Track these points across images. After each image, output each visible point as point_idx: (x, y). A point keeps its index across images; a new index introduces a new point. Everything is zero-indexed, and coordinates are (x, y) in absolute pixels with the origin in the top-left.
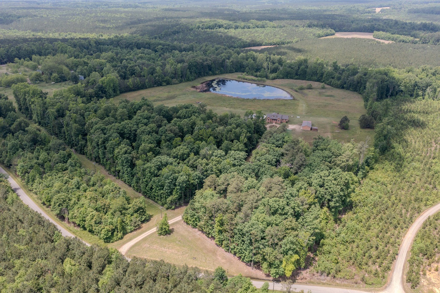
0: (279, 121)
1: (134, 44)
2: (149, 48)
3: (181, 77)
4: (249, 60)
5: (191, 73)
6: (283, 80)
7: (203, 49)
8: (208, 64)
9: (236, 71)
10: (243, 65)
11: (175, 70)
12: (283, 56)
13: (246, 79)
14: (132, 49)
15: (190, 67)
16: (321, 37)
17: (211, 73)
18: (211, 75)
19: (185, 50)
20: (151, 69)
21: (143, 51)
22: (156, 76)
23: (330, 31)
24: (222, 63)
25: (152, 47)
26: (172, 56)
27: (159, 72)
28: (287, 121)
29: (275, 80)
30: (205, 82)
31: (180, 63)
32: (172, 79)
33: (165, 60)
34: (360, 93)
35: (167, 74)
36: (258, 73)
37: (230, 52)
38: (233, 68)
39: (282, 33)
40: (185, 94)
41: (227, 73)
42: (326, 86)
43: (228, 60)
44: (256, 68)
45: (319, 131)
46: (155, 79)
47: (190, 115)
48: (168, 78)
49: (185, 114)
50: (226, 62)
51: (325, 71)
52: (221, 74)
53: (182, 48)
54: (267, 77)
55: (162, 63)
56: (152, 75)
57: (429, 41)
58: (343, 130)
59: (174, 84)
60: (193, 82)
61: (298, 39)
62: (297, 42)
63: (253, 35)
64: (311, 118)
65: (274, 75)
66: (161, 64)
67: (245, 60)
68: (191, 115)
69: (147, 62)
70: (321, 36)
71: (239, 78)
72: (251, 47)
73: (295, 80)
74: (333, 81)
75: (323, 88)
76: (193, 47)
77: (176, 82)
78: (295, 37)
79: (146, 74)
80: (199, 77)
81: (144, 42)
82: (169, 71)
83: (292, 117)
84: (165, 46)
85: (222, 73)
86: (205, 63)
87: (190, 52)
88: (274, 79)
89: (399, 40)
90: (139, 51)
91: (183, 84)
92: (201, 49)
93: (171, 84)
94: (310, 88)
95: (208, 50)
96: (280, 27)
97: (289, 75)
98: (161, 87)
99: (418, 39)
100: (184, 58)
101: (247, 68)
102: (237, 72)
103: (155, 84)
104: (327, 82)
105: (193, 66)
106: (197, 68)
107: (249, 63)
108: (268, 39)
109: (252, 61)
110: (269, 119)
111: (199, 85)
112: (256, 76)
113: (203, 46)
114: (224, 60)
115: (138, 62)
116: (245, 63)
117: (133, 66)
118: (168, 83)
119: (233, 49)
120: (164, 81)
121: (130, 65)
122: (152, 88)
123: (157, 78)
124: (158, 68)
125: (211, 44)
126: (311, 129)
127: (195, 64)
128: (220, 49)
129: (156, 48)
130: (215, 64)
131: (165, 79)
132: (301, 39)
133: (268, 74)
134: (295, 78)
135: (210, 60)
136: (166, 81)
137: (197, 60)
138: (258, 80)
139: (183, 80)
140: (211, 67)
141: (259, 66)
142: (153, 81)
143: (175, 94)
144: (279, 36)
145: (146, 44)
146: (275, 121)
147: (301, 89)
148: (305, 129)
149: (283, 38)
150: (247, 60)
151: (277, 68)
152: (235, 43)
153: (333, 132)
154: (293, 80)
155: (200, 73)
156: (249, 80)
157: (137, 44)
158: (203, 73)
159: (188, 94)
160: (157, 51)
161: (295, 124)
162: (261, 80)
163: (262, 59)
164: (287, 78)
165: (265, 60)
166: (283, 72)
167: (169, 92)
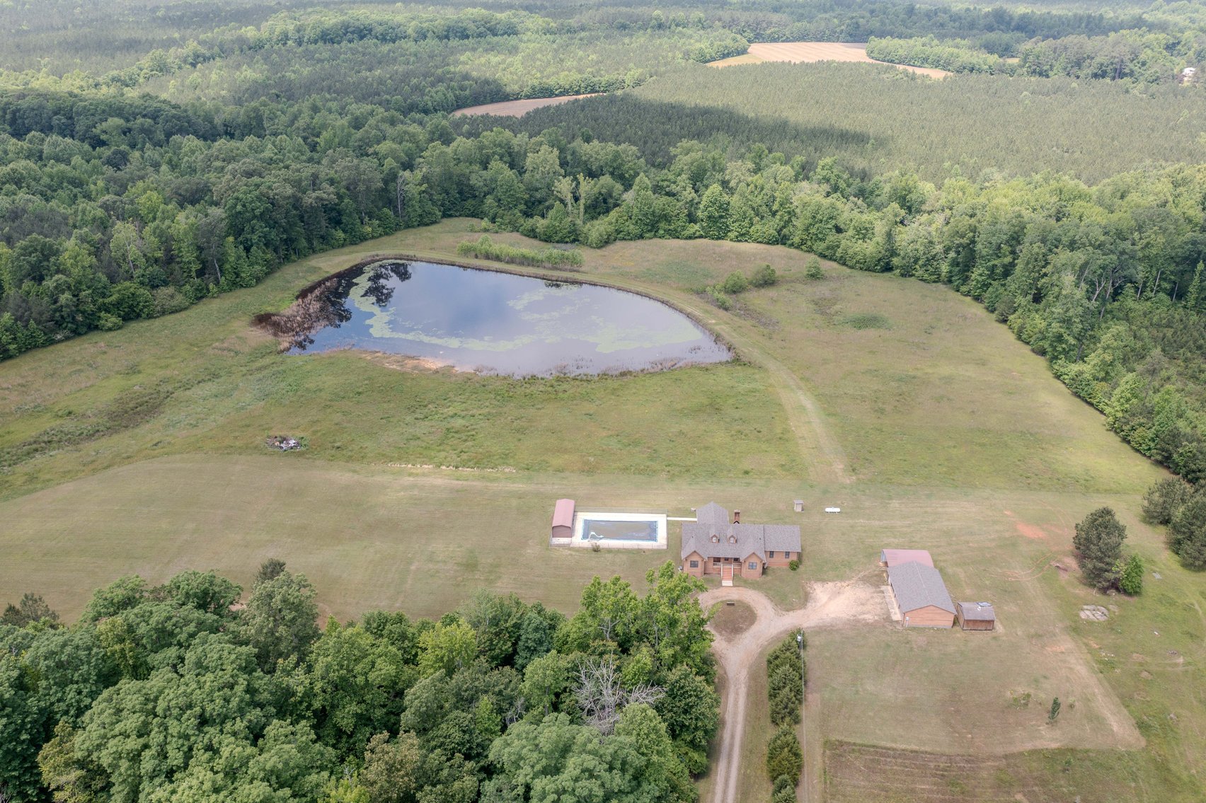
0: (752, 566)
2: (67, 130)
3: (200, 273)
4: (495, 164)
5: (247, 249)
6: (640, 243)
7: (301, 123)
8: (322, 199)
9: (446, 215)
10: (472, 188)
11: (168, 240)
12: (623, 146)
13: (498, 258)
15: (237, 226)
16: (709, 61)
17: (340, 234)
18: (343, 246)
19: (229, 131)
20: (26, 251)
21: (35, 147)
22: (59, 288)
23: (734, 40)
24: (385, 190)
25: (80, 127)
26: (170, 162)
27: (75, 265)
28: (794, 558)
29: (611, 247)
30: (319, 284)
31: (193, 203)
32: (154, 287)
33: (123, 188)
34: (967, 294)
35: (125, 267)
36: (540, 223)
37: (413, 138)
38: (434, 203)
40: (215, 376)
41: (408, 227)
42: (826, 265)
43: (407, 174)
44: (527, 196)
45: (999, 627)
46: (56, 302)
47: (175, 758)
48: (130, 286)
49: (133, 744)
50: (399, 181)
51: (805, 204)
52: (387, 234)
54: (574, 237)
55: (104, 206)
56: (40, 279)
57: (1051, 67)
58: (1113, 592)
59: (163, 313)
60: (260, 288)
61: (640, 70)
62: (638, 83)
64: (895, 504)
65: (600, 227)
66: (100, 213)
67: (476, 167)
68: (188, 755)
69: (36, 204)
70: (708, 57)
71: (466, 251)
72: (483, 103)
74: (843, 242)
75: (815, 276)
76: (259, 119)
77: (174, 303)
78: (631, 65)
79: (6, 278)
80: (287, 259)
81: (41, 107)
82: (133, 251)
83: (798, 509)
84: (140, 120)
85: (389, 230)
86: (310, 198)
87: (250, 139)
88: (605, 242)
90: (14, 145)
91: (213, 306)
92: (292, 122)
93: (150, 317)
94: (767, 281)
95: (324, 126)
96: (569, 31)
97: (662, 225)
98: (95, 337)
99: (1014, 61)
100: (212, 176)
101: (489, 200)
102: (450, 216)
103: (59, 325)
105: (255, 217)
106: (274, 224)
107: (494, 180)
108: (538, 75)
109: (509, 174)
110: (695, 558)
111: (289, 308)
112: (532, 234)
113: (300, 112)
114: (391, 178)
116: (477, 178)
118: (131, 312)
119: (418, 116)
122: (39, 354)
123: (65, 298)
124: (70, 248)
125: (335, 99)
126: (956, 622)
127: (260, 208)
128: (372, 121)
129: (96, 131)
130: (354, 198)
131: (114, 298)
132: (653, 71)
133: (579, 222)
134: (686, 233)
135: (332, 182)
136: (118, 305)
137: (270, 188)
138: (549, 258)
139: (211, 286)
140: (340, 213)
141: (537, 190)
142: (41, 314)
143: (164, 381)
144: (575, 63)
145: (56, 113)
146: (733, 566)
147: (734, 292)
148: (918, 622)
149: (589, 69)
150: (486, 168)
151: (611, 196)
152: (423, 95)
153: (1077, 629)
154: (681, 242)
155: (289, 242)
156: (512, 261)
157: (14, 113)
158: (303, 243)
159: (230, 373)
160: (103, 143)
161: (841, 578)
162: (563, 259)
163: (542, 158)
164: (655, 236)
165: (558, 162)
166: (635, 211)
167: (133, 370)
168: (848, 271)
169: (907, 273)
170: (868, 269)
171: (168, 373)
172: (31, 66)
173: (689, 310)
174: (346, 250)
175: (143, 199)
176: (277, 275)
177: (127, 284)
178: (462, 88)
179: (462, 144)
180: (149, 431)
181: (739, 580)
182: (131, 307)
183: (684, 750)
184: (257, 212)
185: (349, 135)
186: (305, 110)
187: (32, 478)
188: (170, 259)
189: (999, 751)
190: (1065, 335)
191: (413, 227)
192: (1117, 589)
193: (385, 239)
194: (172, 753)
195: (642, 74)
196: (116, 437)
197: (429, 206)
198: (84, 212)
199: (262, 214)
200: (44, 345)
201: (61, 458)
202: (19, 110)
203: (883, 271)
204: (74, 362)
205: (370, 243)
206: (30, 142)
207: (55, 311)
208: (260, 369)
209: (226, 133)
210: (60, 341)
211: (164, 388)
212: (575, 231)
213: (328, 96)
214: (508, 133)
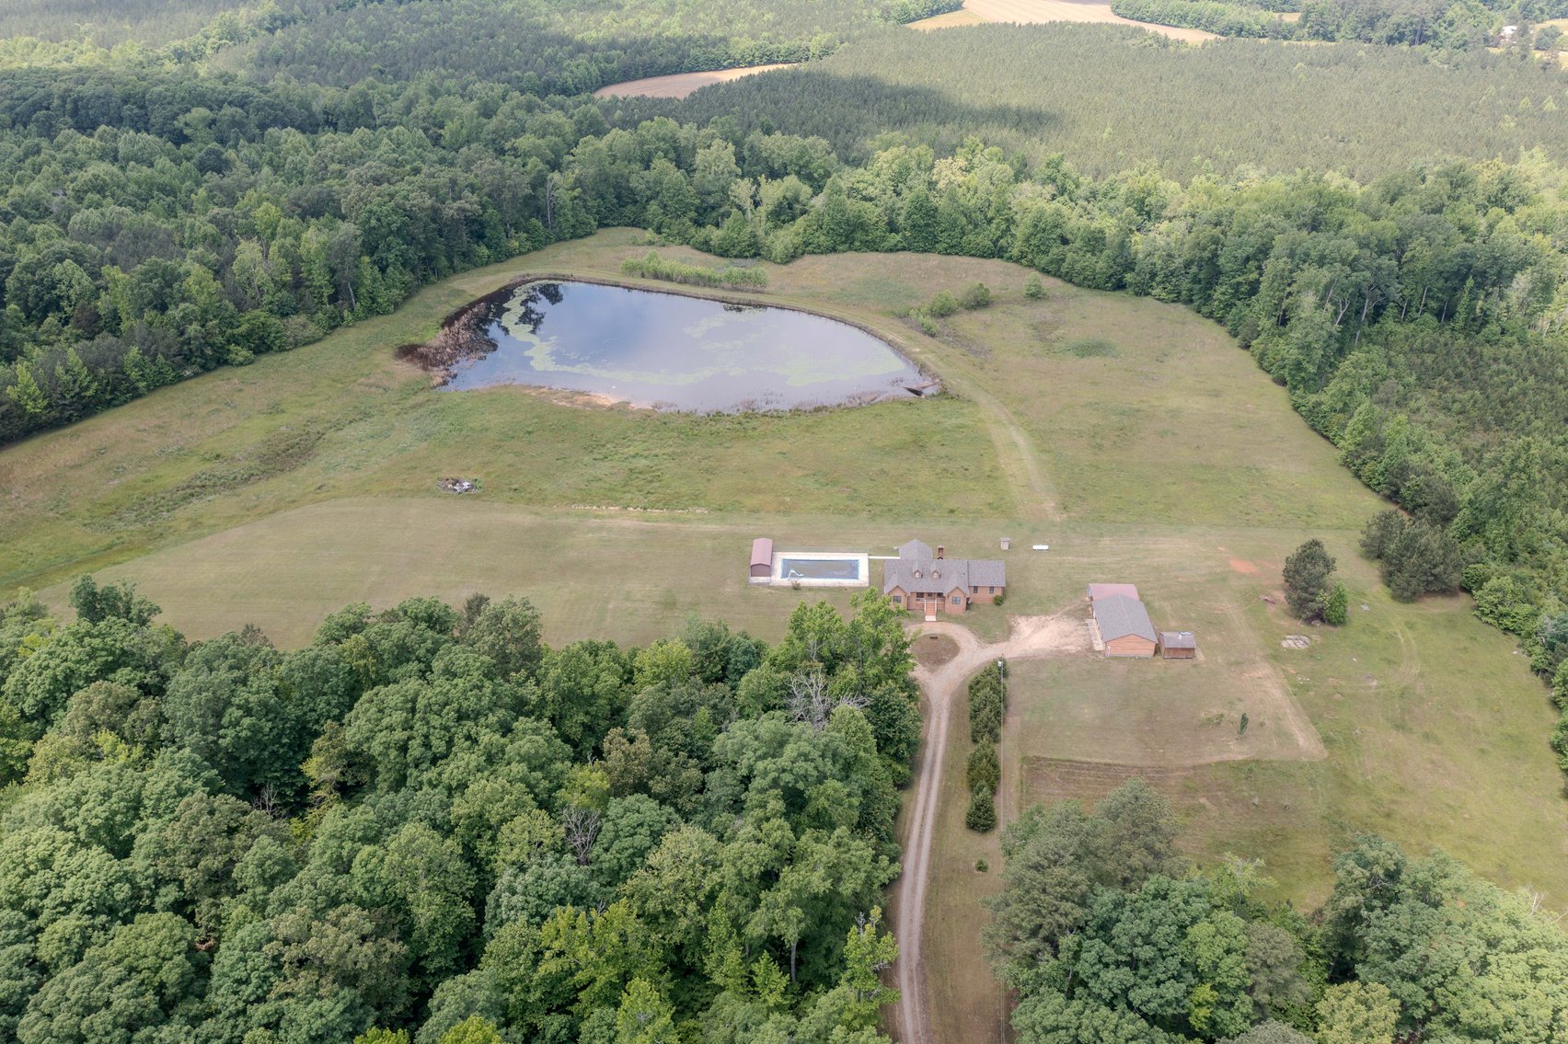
0: (955, 601)
1: (56, 102)
2: (141, 124)
3: (333, 299)
4: (660, 163)
5: (383, 270)
6: (833, 257)
7: (419, 110)
8: (464, 210)
9: (602, 225)
10: (632, 191)
11: (294, 261)
12: (811, 139)
13: (669, 278)
14: (48, 131)
15: (372, 244)
16: (913, 20)
17: (484, 251)
18: (487, 264)
19: (331, 120)
20: (148, 276)
21: (110, 146)
22: (187, 319)
24: (533, 197)
25: (156, 118)
26: (270, 163)
27: (200, 292)
28: (998, 593)
29: (799, 263)
30: (462, 312)
32: (284, 315)
33: (232, 201)
35: (251, 292)
36: (715, 235)
37: (558, 131)
38: (588, 211)
39: (754, 11)
40: (366, 415)
41: (559, 240)
42: (1049, 283)
43: (556, 176)
44: (697, 202)
45: (1200, 656)
46: (182, 334)
47: (439, 745)
48: (260, 315)
49: (399, 735)
50: (549, 185)
51: (1026, 210)
52: (535, 249)
53: (316, 107)
54: (755, 251)
55: (213, 220)
56: (163, 308)
57: (1338, 26)
58: (1317, 623)
59: (296, 345)
60: (399, 314)
61: (828, 35)
62: (826, 51)
63: (631, 22)
64: (1106, 541)
65: (785, 238)
66: (211, 229)
67: (636, 166)
68: (450, 743)
69: (129, 217)
70: (913, 15)
71: (631, 270)
72: (634, 79)
73: (892, 256)
74: (1070, 255)
75: (1036, 296)
76: (368, 106)
77: (307, 333)
78: (817, 28)
79: (124, 307)
80: (425, 281)
81: (108, 94)
82: (261, 276)
83: (1005, 546)
84: (226, 109)
85: (537, 244)
86: (450, 210)
87: (361, 132)
88: (792, 256)
89: (1221, 25)
90: (82, 142)
91: (350, 336)
92: (409, 110)
93: (282, 349)
94: (980, 303)
95: (448, 114)
97: (859, 235)
98: (225, 372)
100: (334, 183)
101: (653, 207)
102: (607, 225)
103: (187, 360)
104: (1043, 260)
105: (391, 232)
106: (411, 240)
107: (658, 182)
109: (677, 175)
110: (898, 593)
111: (435, 338)
112: (705, 247)
113: (417, 97)
114: (539, 182)
115: (76, 218)
116: (638, 180)
117: (40, 264)
118: (262, 345)
119: (558, 98)
120: (234, 340)
121: (26, 255)
122: (169, 392)
123: (193, 329)
124: (193, 270)
125: (453, 76)
126: (1157, 651)
127: (397, 221)
128: (505, 108)
129: (179, 124)
130: (498, 207)
131: (244, 328)
132: (844, 35)
133: (760, 233)
134: (886, 245)
135: (473, 188)
136: (247, 336)
137: (406, 198)
138: (729, 278)
139: (346, 313)
140: (482, 225)
141: (709, 194)
142: (169, 347)
143: (312, 421)
144: (747, 26)
145: (125, 102)
146: (936, 602)
147: (942, 316)
148: (1121, 652)
149: (765, 34)
150: (647, 167)
151: (797, 201)
152: (561, 70)
153: (1277, 657)
154: (881, 256)
155: (428, 261)
156: (685, 280)
157: (75, 102)
158: (444, 262)
159: (383, 412)
160: (186, 139)
161: (1046, 613)
162: (745, 278)
163: (716, 156)
164: (850, 249)
165: (734, 159)
166: (827, 219)
167: (275, 409)
168: (1075, 289)
169: (1143, 291)
170: (1097, 287)
171: (315, 412)
172: (70, 34)
173: (891, 337)
174: (491, 268)
175: (259, 213)
176: (416, 299)
177: (257, 312)
178: (608, 60)
179: (619, 138)
180: (306, 475)
181: (942, 615)
182: (261, 338)
183: (889, 761)
184: (394, 227)
185: (480, 126)
186: (422, 93)
187: (196, 523)
188: (297, 284)
189: (1188, 763)
190: (1304, 363)
191: (565, 240)
192: (1323, 620)
193: (533, 254)
194: (434, 742)
195: (830, 40)
196: (273, 482)
197: (582, 215)
198: (192, 227)
199: (399, 229)
200: (172, 383)
201: (219, 503)
202: (81, 99)
203: (1114, 290)
204: (210, 401)
205: (517, 260)
206: (101, 138)
207: (183, 343)
208: (414, 407)
209: (328, 123)
210: (189, 378)
211: (313, 429)
212: (755, 243)
213: (443, 71)
214: (672, 123)
